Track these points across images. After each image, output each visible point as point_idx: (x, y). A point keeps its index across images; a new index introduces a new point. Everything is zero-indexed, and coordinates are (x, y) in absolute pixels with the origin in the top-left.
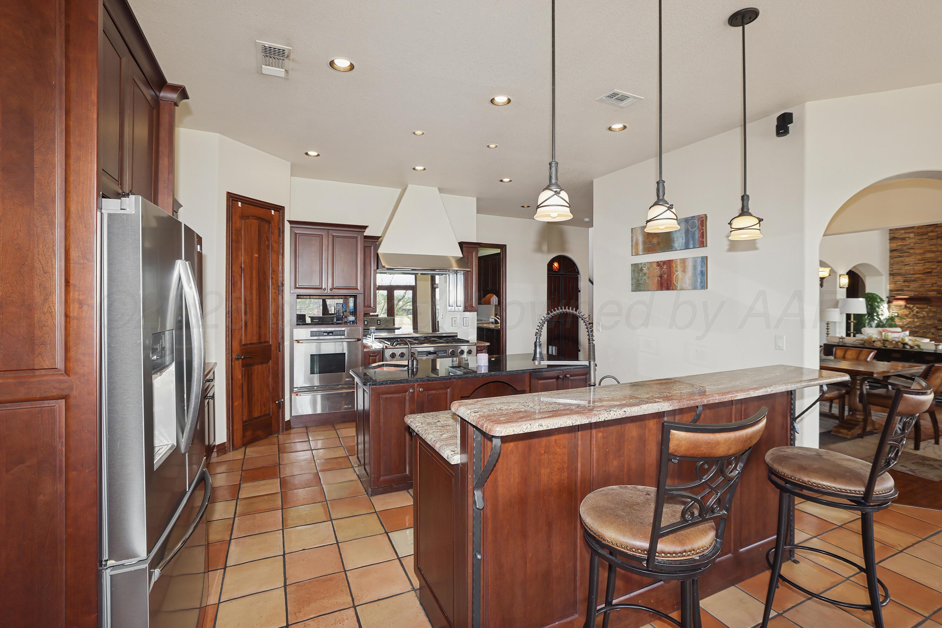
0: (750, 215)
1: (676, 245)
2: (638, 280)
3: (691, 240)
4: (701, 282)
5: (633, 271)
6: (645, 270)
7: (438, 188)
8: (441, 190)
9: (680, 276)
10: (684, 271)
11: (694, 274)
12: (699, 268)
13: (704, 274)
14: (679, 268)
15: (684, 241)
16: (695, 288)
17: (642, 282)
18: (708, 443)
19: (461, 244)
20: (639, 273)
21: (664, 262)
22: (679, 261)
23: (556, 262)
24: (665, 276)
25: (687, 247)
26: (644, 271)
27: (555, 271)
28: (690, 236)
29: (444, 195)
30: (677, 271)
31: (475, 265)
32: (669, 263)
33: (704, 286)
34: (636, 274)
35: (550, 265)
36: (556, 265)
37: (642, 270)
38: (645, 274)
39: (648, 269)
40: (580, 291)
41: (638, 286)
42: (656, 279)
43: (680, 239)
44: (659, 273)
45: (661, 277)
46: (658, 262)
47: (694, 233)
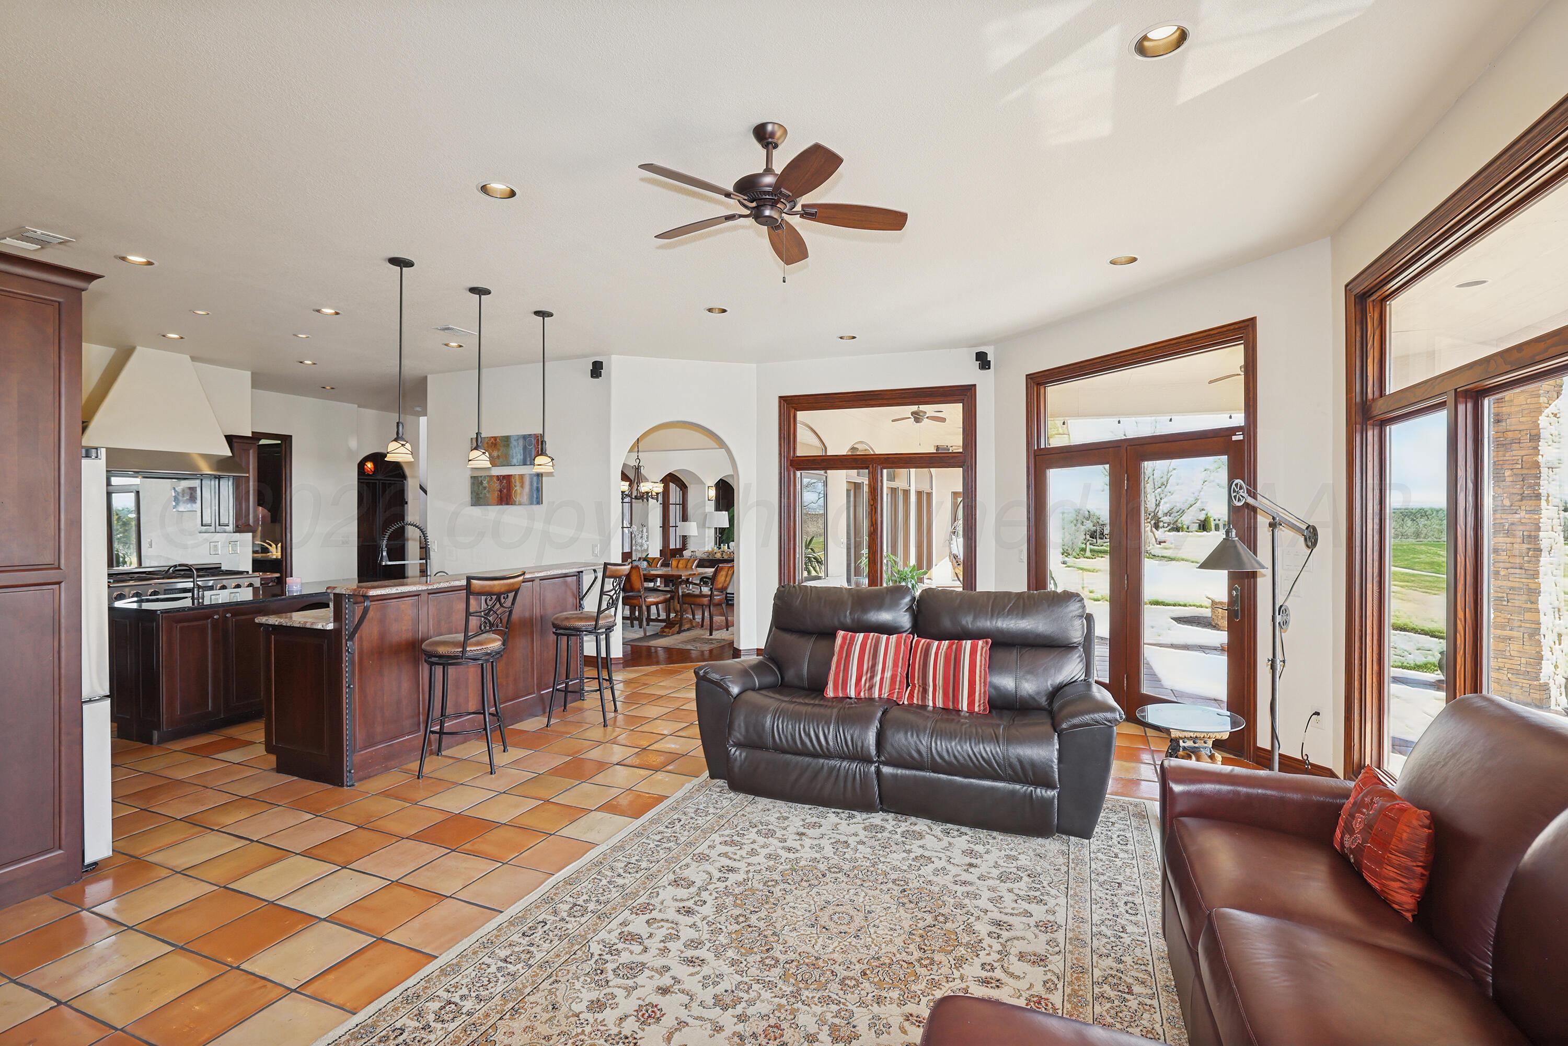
0: (546, 455)
1: (515, 461)
2: (478, 494)
3: (528, 456)
4: (537, 498)
5: (473, 484)
6: (485, 483)
7: (191, 357)
8: (193, 359)
9: (519, 491)
10: (522, 487)
11: (531, 489)
12: (535, 485)
13: (539, 490)
14: (518, 484)
15: (522, 457)
16: (531, 504)
17: (481, 496)
18: (490, 586)
19: (230, 439)
20: (479, 487)
21: (504, 477)
22: (517, 477)
23: (370, 461)
24: (505, 491)
25: (525, 464)
26: (484, 485)
27: (368, 475)
28: (527, 453)
29: (197, 364)
30: (515, 486)
31: (253, 468)
32: (508, 478)
33: (539, 501)
34: (476, 488)
35: (361, 465)
36: (369, 465)
37: (481, 483)
38: (485, 488)
39: (488, 482)
40: (406, 503)
41: (478, 499)
42: (496, 494)
43: (519, 455)
44: (499, 488)
45: (501, 491)
46: (498, 476)
47: (531, 450)
